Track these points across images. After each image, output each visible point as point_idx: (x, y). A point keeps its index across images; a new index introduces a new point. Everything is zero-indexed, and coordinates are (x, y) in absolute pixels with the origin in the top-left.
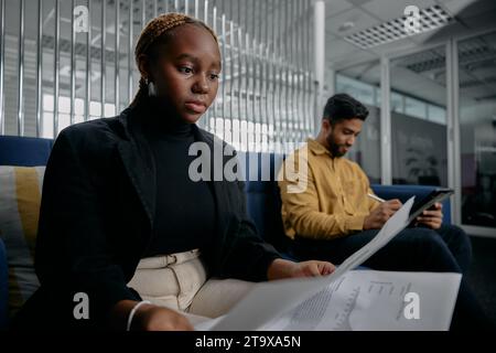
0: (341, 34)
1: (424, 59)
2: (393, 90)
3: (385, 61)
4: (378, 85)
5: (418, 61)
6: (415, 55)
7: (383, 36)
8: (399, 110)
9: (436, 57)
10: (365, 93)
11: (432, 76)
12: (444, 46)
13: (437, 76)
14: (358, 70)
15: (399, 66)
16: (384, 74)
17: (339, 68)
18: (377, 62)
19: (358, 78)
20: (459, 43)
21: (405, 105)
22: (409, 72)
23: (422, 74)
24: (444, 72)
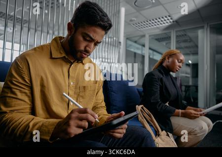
0: (131, 23)
1: (162, 37)
2: (150, 49)
3: (147, 36)
4: (144, 46)
5: (159, 37)
6: (159, 35)
7: (150, 25)
8: (151, 57)
9: (167, 36)
10: (138, 49)
11: (165, 44)
12: (170, 32)
13: (166, 44)
14: (136, 39)
15: (152, 38)
16: (146, 41)
17: (128, 37)
18: (144, 36)
19: (136, 42)
20: (176, 31)
21: (153, 55)
22: (156, 41)
23: (161, 42)
24: (170, 42)
